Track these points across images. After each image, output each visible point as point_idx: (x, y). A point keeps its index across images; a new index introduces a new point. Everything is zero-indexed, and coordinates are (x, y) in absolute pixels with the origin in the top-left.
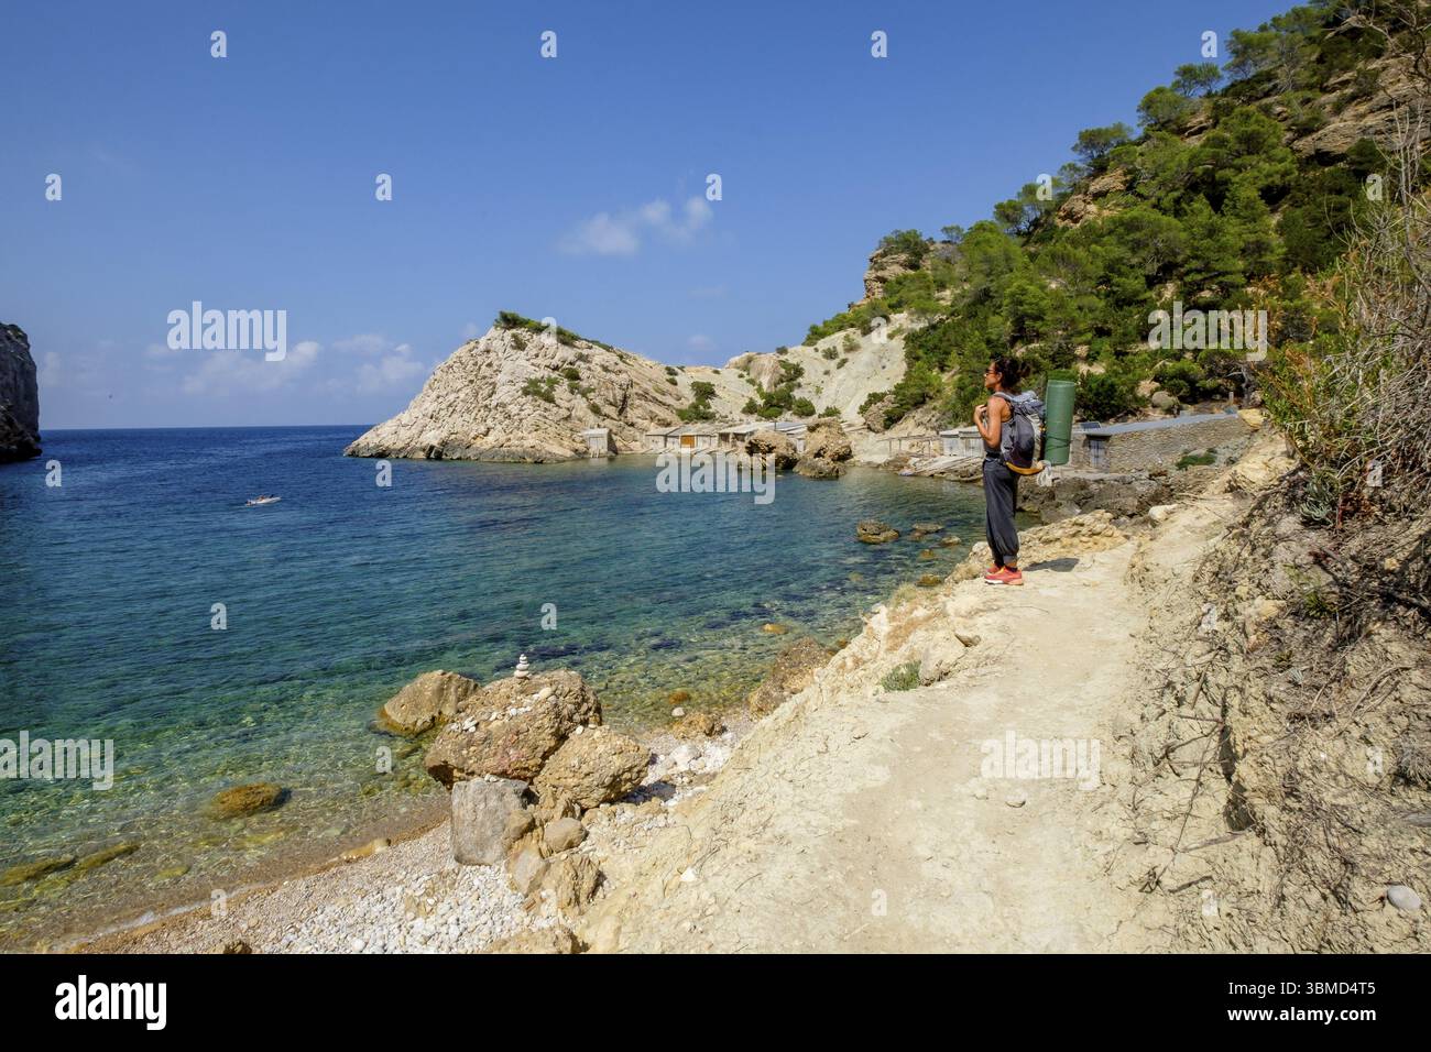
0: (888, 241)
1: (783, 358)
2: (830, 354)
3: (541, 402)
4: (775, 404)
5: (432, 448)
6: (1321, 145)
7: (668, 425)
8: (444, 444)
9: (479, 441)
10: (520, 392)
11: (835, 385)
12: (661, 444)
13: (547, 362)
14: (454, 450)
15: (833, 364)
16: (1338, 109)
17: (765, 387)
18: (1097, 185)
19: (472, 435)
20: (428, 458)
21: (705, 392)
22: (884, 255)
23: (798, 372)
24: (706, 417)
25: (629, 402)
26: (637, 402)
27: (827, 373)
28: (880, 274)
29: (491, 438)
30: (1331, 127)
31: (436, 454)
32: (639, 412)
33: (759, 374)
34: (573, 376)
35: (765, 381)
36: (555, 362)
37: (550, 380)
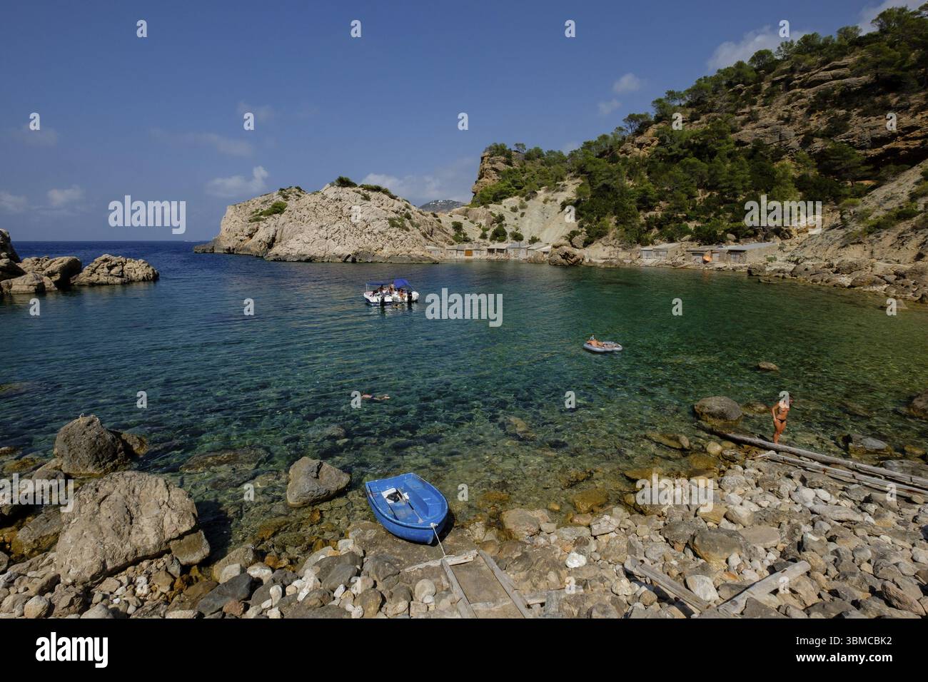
0: (490, 149)
1: (489, 210)
2: (514, 210)
3: (404, 231)
4: (499, 235)
5: (349, 256)
6: (740, 138)
7: (453, 244)
8: (357, 254)
9: (379, 253)
10: (389, 225)
11: (527, 226)
12: (455, 254)
13: (391, 209)
14: (367, 257)
15: (518, 214)
16: (743, 123)
17: (484, 224)
18: (639, 140)
19: (374, 249)
20: (345, 261)
21: (458, 227)
22: (491, 156)
23: (501, 218)
24: (467, 240)
25: (434, 232)
26: (438, 232)
27: (516, 219)
28: (493, 166)
29: (385, 251)
30: (744, 131)
31: (354, 260)
32: (439, 237)
33: (476, 218)
34: (408, 217)
35: (484, 222)
36: (395, 208)
37: (399, 219)
